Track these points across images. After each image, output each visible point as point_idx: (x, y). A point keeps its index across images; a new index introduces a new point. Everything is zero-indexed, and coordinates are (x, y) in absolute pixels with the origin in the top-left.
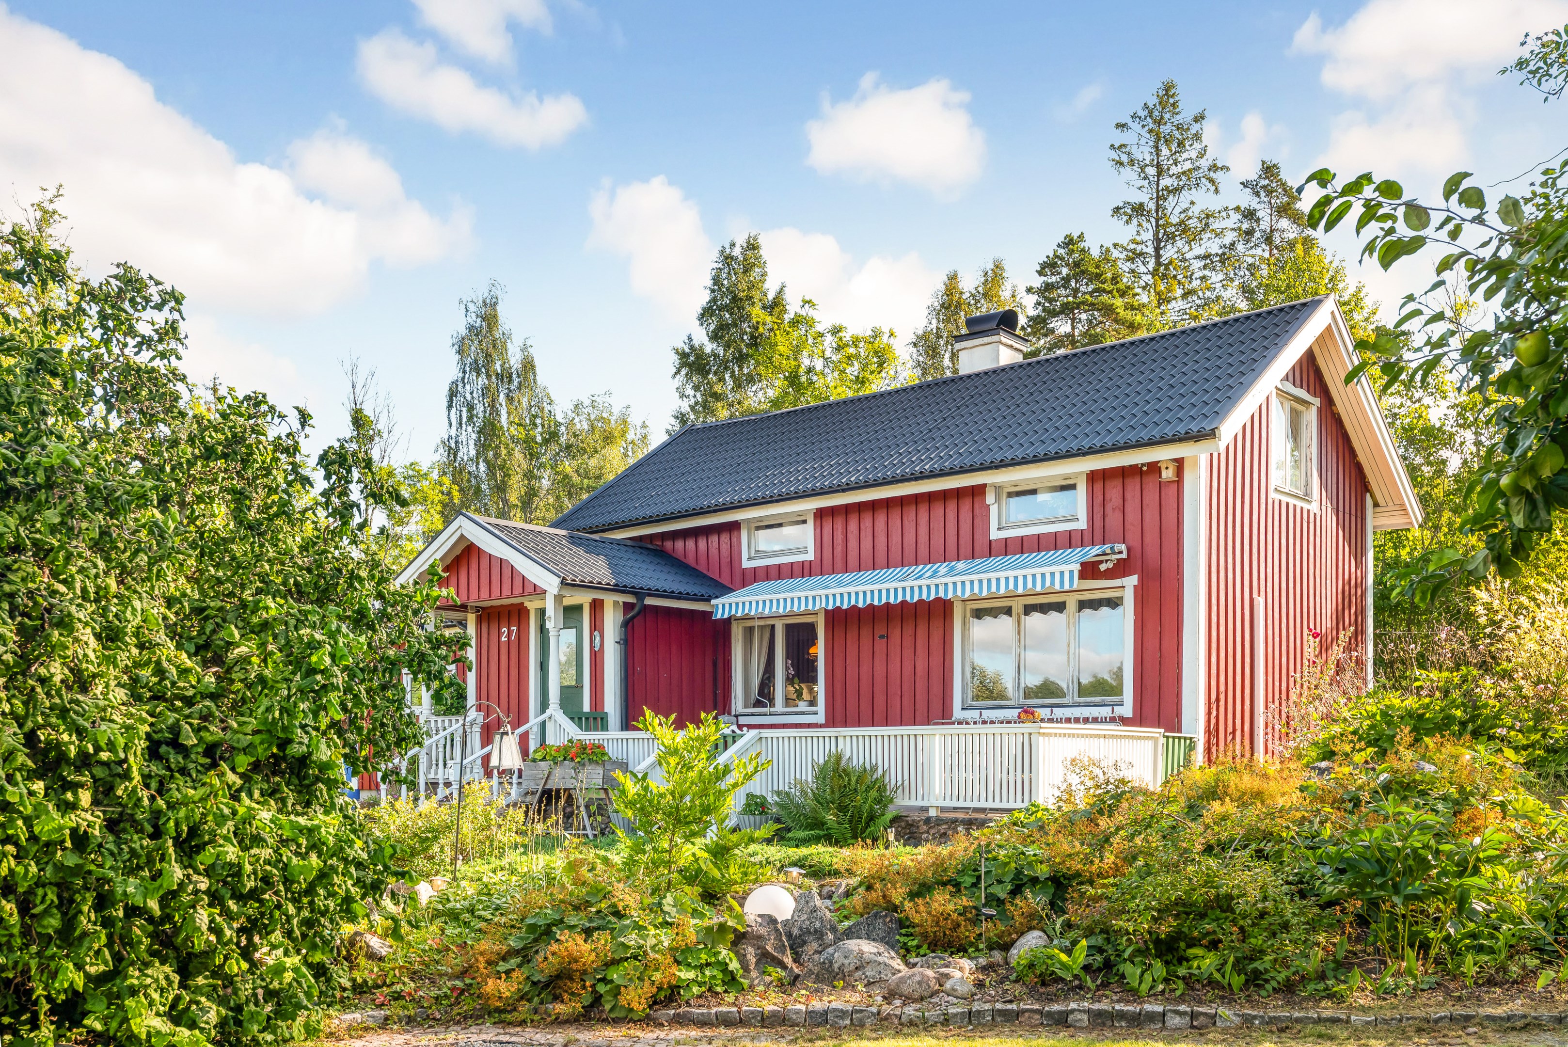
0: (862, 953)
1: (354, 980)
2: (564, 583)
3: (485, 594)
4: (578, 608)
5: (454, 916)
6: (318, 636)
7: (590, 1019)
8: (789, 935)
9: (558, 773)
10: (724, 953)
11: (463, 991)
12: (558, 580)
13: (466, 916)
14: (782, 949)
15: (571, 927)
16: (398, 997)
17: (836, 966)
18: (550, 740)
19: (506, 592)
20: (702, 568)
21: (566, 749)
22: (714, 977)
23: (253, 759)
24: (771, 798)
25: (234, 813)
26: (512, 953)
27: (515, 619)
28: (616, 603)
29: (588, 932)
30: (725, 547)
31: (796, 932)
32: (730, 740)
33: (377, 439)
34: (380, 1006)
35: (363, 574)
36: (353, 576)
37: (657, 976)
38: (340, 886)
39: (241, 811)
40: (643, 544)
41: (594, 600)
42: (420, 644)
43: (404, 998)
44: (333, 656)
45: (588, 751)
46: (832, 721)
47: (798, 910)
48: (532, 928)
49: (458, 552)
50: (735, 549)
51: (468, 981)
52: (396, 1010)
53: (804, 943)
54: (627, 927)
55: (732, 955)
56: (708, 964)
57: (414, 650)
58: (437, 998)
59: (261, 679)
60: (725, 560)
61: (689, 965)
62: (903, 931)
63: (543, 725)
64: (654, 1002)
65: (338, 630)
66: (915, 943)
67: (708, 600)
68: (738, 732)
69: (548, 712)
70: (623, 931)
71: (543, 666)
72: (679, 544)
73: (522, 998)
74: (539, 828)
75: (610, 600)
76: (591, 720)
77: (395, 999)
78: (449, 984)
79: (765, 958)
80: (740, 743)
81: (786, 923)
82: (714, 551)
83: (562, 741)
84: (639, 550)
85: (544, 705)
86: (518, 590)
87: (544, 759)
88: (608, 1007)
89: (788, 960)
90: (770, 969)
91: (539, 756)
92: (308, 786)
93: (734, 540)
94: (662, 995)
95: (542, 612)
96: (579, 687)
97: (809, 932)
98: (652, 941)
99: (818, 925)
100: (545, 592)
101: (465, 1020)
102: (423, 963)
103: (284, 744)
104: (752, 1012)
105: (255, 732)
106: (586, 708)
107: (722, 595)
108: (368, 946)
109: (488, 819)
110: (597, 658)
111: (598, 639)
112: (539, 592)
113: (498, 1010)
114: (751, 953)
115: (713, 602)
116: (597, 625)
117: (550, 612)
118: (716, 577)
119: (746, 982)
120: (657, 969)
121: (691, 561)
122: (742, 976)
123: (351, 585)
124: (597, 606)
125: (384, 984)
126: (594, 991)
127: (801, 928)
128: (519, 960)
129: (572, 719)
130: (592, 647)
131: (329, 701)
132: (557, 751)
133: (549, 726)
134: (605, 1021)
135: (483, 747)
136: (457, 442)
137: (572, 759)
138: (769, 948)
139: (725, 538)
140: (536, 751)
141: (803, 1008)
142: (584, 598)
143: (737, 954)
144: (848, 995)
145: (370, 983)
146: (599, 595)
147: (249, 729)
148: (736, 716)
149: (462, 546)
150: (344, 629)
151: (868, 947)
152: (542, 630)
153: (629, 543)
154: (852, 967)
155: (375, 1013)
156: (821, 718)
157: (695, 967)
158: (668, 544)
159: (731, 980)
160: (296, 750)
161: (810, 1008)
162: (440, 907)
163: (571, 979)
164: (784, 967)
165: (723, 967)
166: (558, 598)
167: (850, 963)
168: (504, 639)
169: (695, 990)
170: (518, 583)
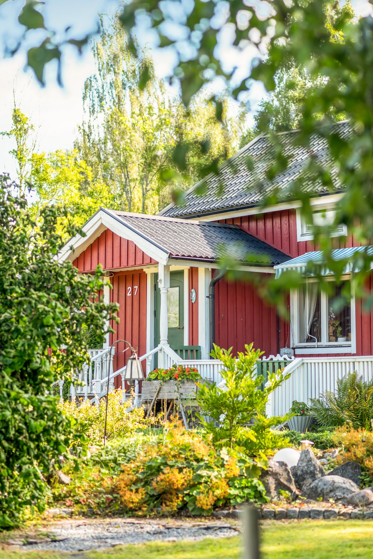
0: (334, 482)
1: (54, 494)
2: (171, 257)
3: (116, 264)
4: (181, 273)
5: (105, 464)
6: (47, 309)
7: (181, 516)
8: (295, 475)
9: (166, 388)
10: (256, 481)
11: (112, 501)
12: (167, 256)
13: (112, 464)
14: (289, 480)
15: (172, 467)
16: (78, 502)
17: (319, 490)
18: (161, 366)
19: (131, 262)
20: (269, 241)
21: (172, 372)
22: (249, 494)
23: (13, 370)
24: (309, 404)
25: (9, 395)
26: (138, 480)
27: (136, 281)
28: (207, 270)
29: (181, 470)
30: (285, 227)
31: (299, 473)
32: (282, 365)
33: (30, 131)
34: (69, 506)
35: (63, 273)
36: (58, 275)
37: (218, 492)
38: (53, 436)
39: (13, 394)
40: (227, 225)
41: (192, 268)
42: (92, 310)
43: (80, 503)
44: (54, 319)
45: (186, 373)
46: (361, 352)
47: (301, 460)
48: (150, 467)
49: (99, 235)
50: (292, 228)
51: (115, 495)
52: (76, 509)
53: (304, 479)
54: (202, 466)
55: (260, 483)
56: (247, 487)
57: (89, 314)
58: (98, 504)
59: (17, 330)
60: (285, 236)
61: (235, 487)
62: (363, 473)
63: (156, 355)
64: (215, 506)
65: (56, 306)
66: (368, 479)
67: (272, 266)
68: (288, 359)
69: (160, 346)
70: (199, 468)
71: (156, 314)
72: (253, 224)
73: (145, 503)
74: (153, 420)
75: (202, 269)
76: (189, 352)
77: (76, 503)
78: (105, 496)
79: (280, 486)
80: (289, 366)
81: (294, 468)
82: (277, 229)
83: (169, 366)
84: (223, 230)
85: (156, 342)
86: (139, 261)
87: (156, 379)
88: (191, 509)
89: (293, 487)
90: (282, 492)
91: (153, 376)
92: (38, 384)
93: (291, 222)
94: (221, 503)
95: (156, 276)
96: (181, 328)
97: (307, 473)
98: (216, 473)
99: (312, 468)
100: (157, 263)
101: (114, 514)
102: (90, 486)
103: (28, 363)
104: (269, 512)
105: (14, 357)
106: (186, 343)
107: (282, 262)
108: (60, 478)
109: (122, 414)
110: (193, 308)
111: (194, 294)
112: (153, 263)
113: (132, 510)
114: (271, 481)
115: (275, 267)
116: (193, 285)
117: (161, 276)
118: (279, 248)
119: (268, 498)
120: (217, 488)
121: (261, 237)
122: (266, 495)
123: (57, 280)
124: (193, 272)
125: (70, 496)
126: (183, 501)
127: (302, 471)
128: (142, 484)
129: (176, 351)
130: (190, 300)
131: (52, 341)
132: (166, 373)
133: (160, 356)
134: (189, 517)
135: (114, 371)
136: (89, 127)
137: (176, 379)
138: (282, 480)
139: (285, 220)
140: (151, 373)
141: (297, 510)
142: (185, 267)
143: (264, 483)
144: (324, 504)
145: (62, 495)
146: (195, 265)
147: (12, 355)
148: (294, 349)
149: (102, 231)
150: (59, 305)
151: (338, 479)
152: (156, 288)
153: (217, 225)
154: (328, 490)
155: (66, 510)
156: (353, 350)
157: (239, 488)
158: (245, 225)
159: (259, 495)
160: (35, 365)
161: (301, 510)
162: (97, 459)
163: (171, 494)
164: (291, 491)
165: (254, 488)
166: (167, 267)
167: (327, 488)
168: (129, 294)
169: (239, 500)
170: (139, 256)
